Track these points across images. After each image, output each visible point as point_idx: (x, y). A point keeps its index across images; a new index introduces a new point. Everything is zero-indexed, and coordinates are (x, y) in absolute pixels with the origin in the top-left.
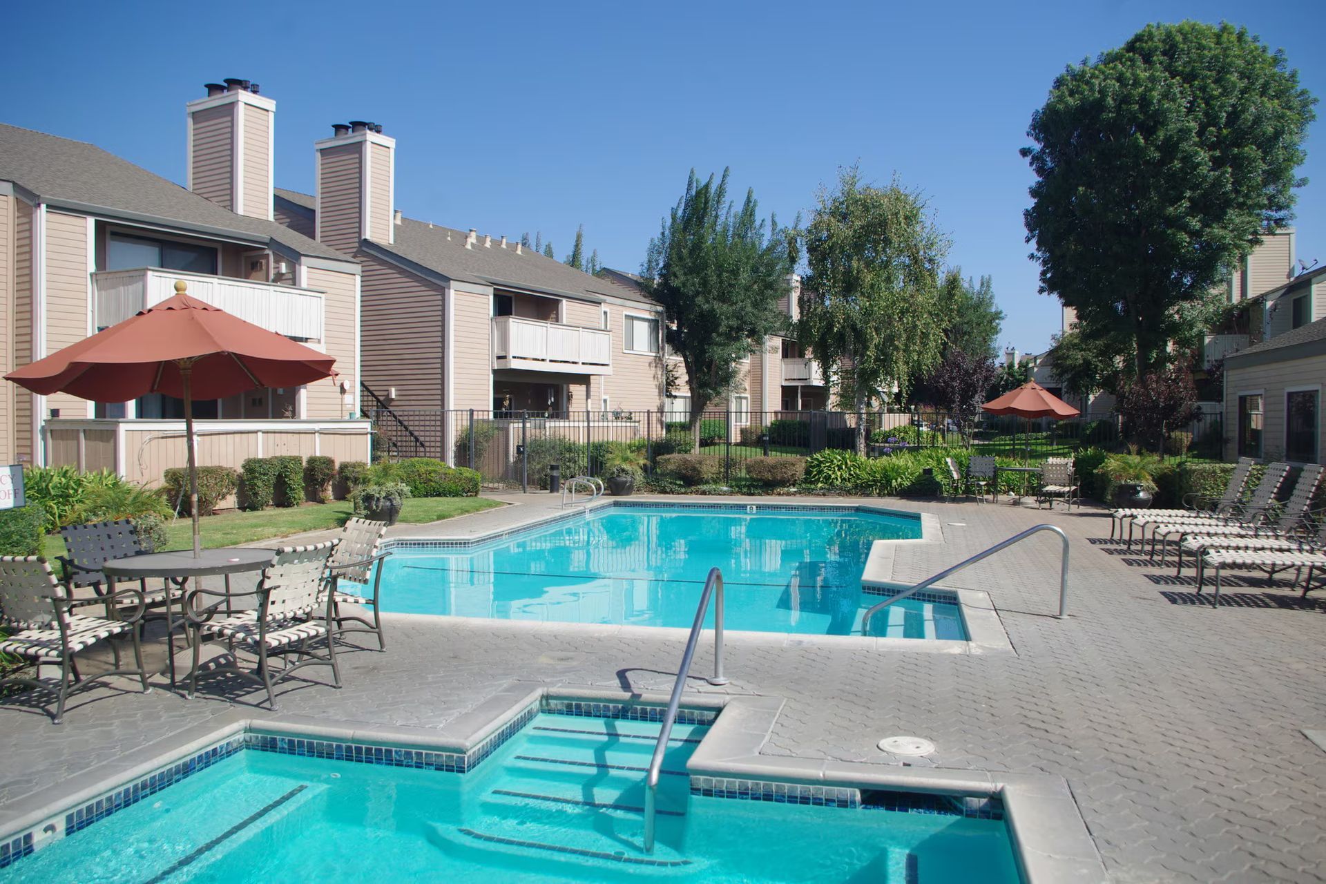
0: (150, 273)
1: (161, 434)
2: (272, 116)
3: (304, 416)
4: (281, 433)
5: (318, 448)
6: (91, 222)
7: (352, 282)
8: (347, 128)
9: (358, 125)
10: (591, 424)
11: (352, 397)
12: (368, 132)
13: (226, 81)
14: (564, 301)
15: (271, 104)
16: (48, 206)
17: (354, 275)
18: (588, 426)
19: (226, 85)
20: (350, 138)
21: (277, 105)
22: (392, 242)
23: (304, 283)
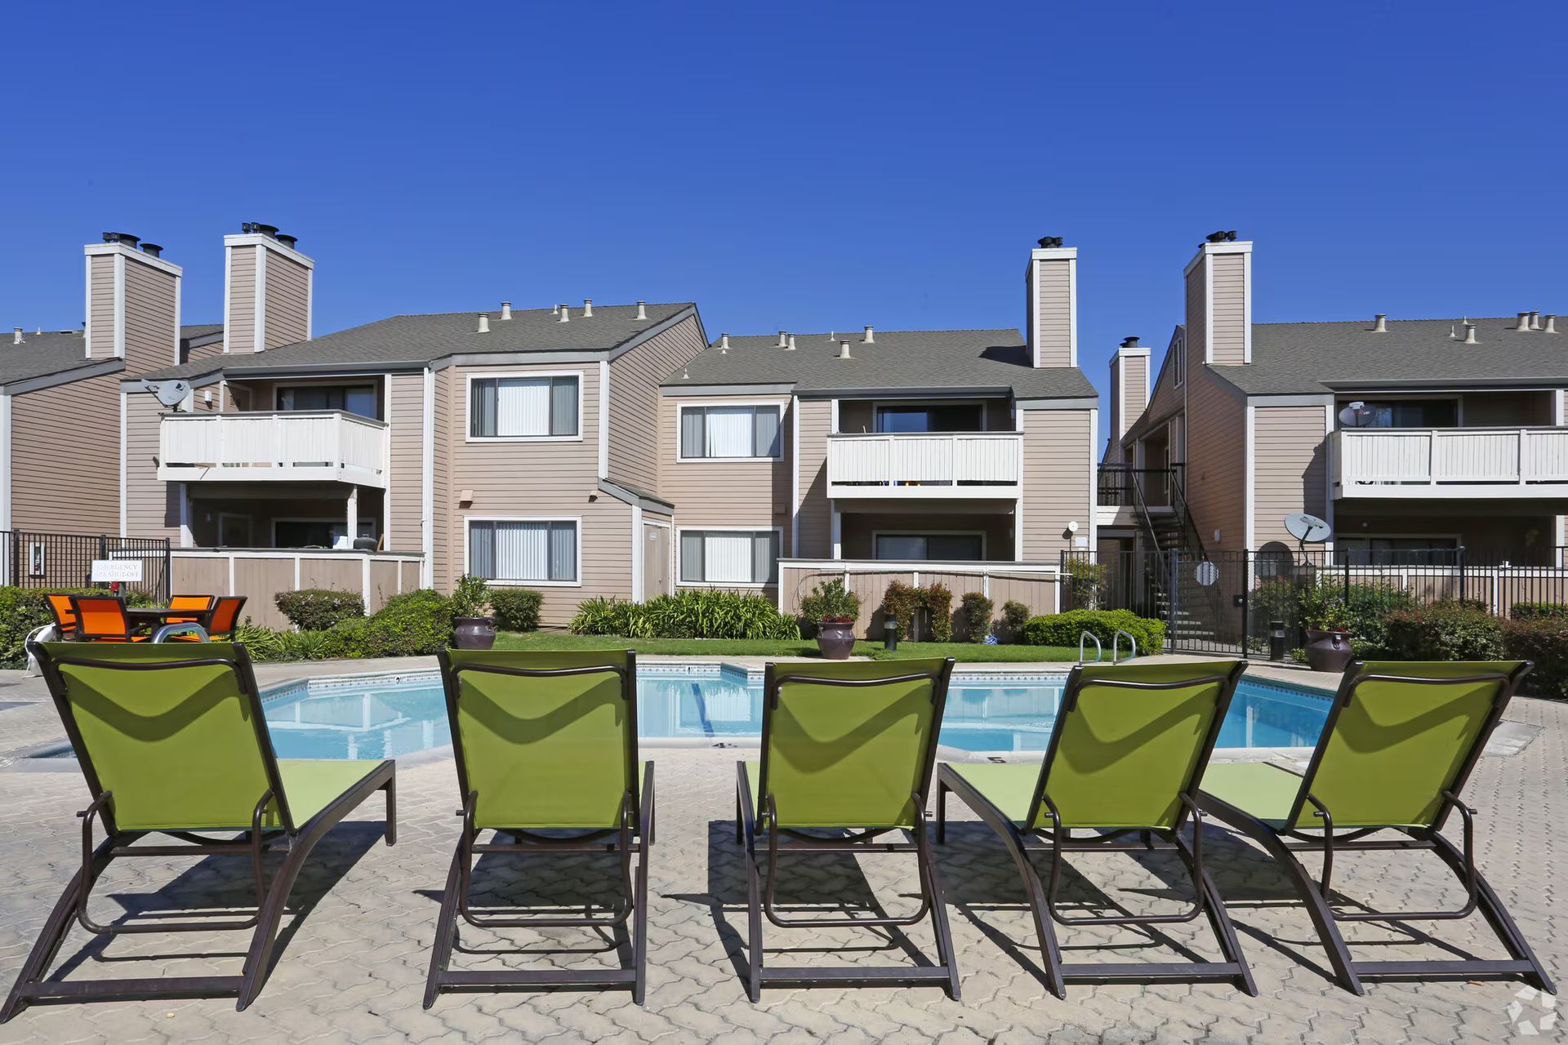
0: (829, 440)
1: (817, 572)
3: (1019, 557)
4: (972, 575)
5: (1020, 595)
6: (835, 403)
7: (1087, 417)
11: (1086, 539)
12: (1207, 244)
15: (1071, 253)
17: (1089, 410)
20: (1199, 255)
21: (1078, 252)
22: (1248, 359)
23: (1020, 427)
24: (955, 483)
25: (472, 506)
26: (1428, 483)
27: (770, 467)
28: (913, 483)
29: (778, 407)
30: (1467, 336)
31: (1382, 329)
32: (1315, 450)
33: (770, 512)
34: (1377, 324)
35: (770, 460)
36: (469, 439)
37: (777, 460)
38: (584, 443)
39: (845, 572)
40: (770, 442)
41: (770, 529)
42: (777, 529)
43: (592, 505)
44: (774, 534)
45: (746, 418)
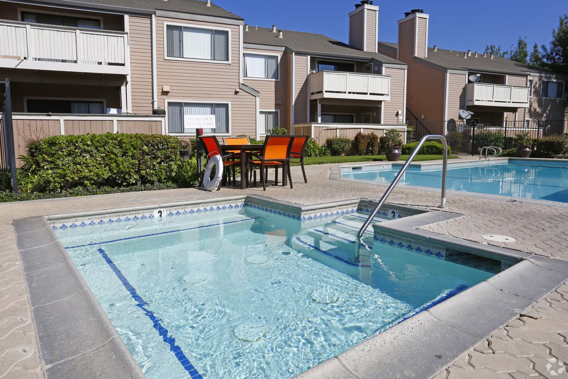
0: (324, 73)
2: (377, 12)
3: (382, 123)
6: (309, 57)
7: (404, 72)
8: (409, 13)
9: (414, 12)
10: (507, 129)
11: (402, 117)
12: (417, 13)
13: (361, 2)
14: (507, 76)
15: (376, 8)
16: (295, 53)
17: (405, 69)
18: (506, 130)
19: (361, 4)
20: (410, 17)
21: (379, 8)
22: (426, 57)
23: (384, 73)
24: (369, 94)
25: (169, 94)
26: (492, 101)
27: (274, 83)
28: (354, 93)
29: (277, 57)
30: (464, 56)
31: (436, 50)
32: (463, 89)
33: (274, 103)
34: (434, 49)
35: (274, 80)
36: (166, 58)
37: (277, 80)
38: (232, 65)
39: (337, 128)
40: (273, 72)
41: (274, 110)
42: (277, 110)
43: (236, 96)
44: (276, 113)
45: (262, 60)
